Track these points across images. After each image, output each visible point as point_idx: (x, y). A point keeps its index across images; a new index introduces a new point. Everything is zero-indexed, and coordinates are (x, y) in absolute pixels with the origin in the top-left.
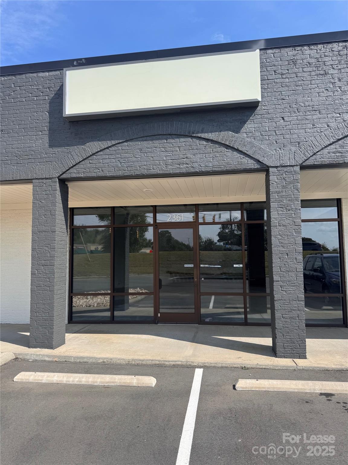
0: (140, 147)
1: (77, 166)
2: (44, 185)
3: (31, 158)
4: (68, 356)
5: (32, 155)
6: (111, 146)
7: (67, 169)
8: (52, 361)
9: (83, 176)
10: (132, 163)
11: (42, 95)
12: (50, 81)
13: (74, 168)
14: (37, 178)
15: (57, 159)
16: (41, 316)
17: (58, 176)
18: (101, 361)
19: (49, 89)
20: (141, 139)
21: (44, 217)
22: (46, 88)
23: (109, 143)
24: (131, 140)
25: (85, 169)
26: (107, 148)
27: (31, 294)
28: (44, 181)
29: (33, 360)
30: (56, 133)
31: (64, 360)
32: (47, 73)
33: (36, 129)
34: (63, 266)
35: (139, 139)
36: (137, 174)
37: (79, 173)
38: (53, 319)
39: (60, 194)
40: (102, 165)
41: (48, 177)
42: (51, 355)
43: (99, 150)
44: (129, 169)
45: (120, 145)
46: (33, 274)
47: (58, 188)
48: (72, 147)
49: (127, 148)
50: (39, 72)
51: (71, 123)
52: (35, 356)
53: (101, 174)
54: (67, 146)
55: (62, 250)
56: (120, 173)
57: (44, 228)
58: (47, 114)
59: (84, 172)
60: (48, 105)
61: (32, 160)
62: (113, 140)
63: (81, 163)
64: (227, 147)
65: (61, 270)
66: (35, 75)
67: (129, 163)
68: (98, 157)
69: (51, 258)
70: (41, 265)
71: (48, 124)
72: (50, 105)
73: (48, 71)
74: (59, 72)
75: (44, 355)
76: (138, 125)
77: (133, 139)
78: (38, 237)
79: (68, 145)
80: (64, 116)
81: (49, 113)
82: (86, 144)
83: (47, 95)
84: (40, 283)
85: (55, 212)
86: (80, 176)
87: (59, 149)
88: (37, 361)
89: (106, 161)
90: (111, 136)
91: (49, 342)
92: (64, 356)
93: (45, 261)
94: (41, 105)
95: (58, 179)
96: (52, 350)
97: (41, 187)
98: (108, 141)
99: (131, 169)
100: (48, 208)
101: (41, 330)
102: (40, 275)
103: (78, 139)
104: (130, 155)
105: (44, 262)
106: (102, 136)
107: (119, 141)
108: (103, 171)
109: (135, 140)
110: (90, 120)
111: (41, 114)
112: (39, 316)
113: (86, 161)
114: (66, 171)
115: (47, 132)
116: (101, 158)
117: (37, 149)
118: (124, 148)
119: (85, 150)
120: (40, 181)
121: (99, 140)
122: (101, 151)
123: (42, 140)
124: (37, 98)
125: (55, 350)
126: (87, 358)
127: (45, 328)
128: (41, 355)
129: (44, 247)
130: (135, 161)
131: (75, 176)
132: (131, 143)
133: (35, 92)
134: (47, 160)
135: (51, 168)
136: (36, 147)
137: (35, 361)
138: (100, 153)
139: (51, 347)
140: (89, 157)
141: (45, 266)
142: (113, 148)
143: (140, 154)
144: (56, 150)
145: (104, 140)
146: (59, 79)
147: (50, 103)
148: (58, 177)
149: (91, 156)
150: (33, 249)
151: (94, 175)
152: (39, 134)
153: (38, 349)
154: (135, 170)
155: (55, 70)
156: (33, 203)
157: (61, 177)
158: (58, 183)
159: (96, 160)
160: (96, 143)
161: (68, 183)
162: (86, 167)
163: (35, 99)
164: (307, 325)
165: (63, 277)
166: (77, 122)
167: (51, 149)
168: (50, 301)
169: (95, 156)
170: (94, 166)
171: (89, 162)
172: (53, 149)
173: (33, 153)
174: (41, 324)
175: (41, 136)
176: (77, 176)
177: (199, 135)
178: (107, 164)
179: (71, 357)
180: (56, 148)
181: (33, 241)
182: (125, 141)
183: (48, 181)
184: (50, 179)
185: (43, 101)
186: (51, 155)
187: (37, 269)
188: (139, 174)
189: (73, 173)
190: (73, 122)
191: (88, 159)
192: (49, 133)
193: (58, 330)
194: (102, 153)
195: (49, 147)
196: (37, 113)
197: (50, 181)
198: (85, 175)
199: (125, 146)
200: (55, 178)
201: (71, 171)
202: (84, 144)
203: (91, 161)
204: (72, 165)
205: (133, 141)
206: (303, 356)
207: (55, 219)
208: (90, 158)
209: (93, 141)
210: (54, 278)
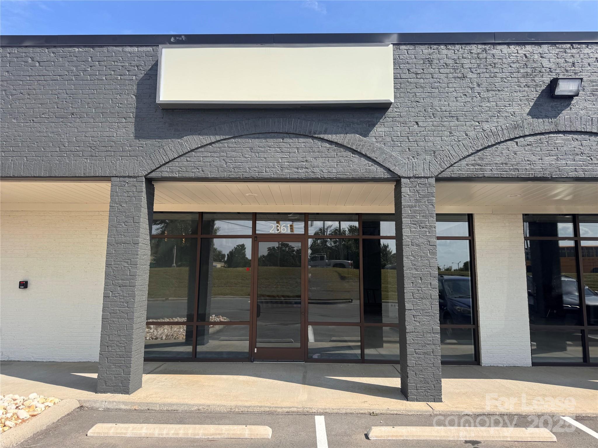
0: (250, 145)
1: (170, 163)
2: (127, 184)
3: (110, 150)
4: (151, 403)
5: (111, 146)
6: (215, 142)
7: (157, 167)
8: (130, 410)
9: (177, 176)
10: (240, 163)
11: (128, 74)
12: (140, 58)
13: (167, 165)
14: (117, 175)
15: (145, 154)
16: (114, 351)
17: (145, 175)
18: (196, 408)
19: (138, 68)
20: (252, 136)
21: (125, 224)
22: (134, 66)
23: (213, 139)
24: (240, 136)
25: (181, 168)
26: (210, 144)
27: (102, 323)
28: (127, 180)
29: (104, 409)
30: (143, 121)
31: (146, 408)
32: (136, 49)
33: (118, 115)
34: (145, 287)
35: (249, 136)
36: (246, 177)
37: (172, 172)
38: (131, 355)
39: (146, 197)
40: (202, 163)
41: (133, 175)
42: (129, 402)
43: (199, 146)
44: (236, 170)
45: (226, 141)
46: (105, 297)
47: (144, 190)
48: (165, 140)
49: (235, 145)
50: (126, 46)
51: (165, 111)
52: (106, 403)
53: (201, 175)
54: (158, 139)
55: (144, 266)
56: (225, 175)
57: (123, 239)
58: (134, 97)
59: (179, 171)
60: (135, 87)
61: (112, 153)
62: (218, 135)
63: (176, 160)
64: (354, 151)
65: (142, 292)
66: (120, 49)
67: (236, 163)
68: (198, 154)
69: (131, 277)
70: (117, 285)
71: (134, 110)
72: (137, 87)
73: (138, 46)
74: (151, 49)
75: (119, 402)
76: (249, 119)
77: (242, 136)
78: (115, 250)
79: (160, 138)
80: (157, 102)
81: (136, 96)
82: (183, 137)
83: (135, 74)
84: (115, 308)
85: (140, 219)
86: (173, 176)
87: (149, 142)
88: (109, 410)
89: (207, 159)
90: (215, 130)
91: (124, 385)
92: (146, 403)
93: (123, 280)
94: (126, 86)
95: (145, 178)
96: (128, 395)
97: (122, 187)
98: (212, 135)
99: (239, 171)
100: (131, 213)
101: (114, 369)
102: (115, 298)
103: (173, 131)
104: (238, 154)
105: (122, 282)
106: (204, 129)
107: (225, 137)
108: (203, 171)
109: (244, 136)
110: (189, 109)
111: (125, 96)
112: (112, 351)
113: (182, 158)
114: (156, 169)
115: (133, 120)
116: (201, 156)
117: (119, 140)
118: (230, 145)
119: (181, 145)
120: (122, 179)
121: (199, 134)
122: (202, 147)
123: (126, 129)
124: (122, 77)
125: (132, 395)
126: (177, 404)
127: (120, 367)
128: (115, 402)
129: (123, 263)
130: (243, 162)
131: (168, 176)
132: (239, 140)
133: (119, 70)
134: (132, 153)
135: (137, 164)
136: (117, 136)
137: (107, 410)
138: (200, 150)
139: (126, 391)
140: (187, 153)
141: (123, 287)
142: (217, 145)
143: (250, 153)
144: (143, 142)
145: (206, 134)
146: (151, 57)
147: (137, 85)
148: (145, 176)
149: (189, 152)
150: (108, 265)
151: (192, 175)
152: (122, 121)
153: (109, 395)
154: (243, 172)
155: (146, 46)
156: (110, 206)
157: (149, 176)
158: (144, 183)
159: (195, 158)
160: (196, 137)
161: (155, 183)
162: (182, 166)
163: (119, 78)
164: (443, 363)
165: (144, 301)
166: (173, 110)
167: (137, 141)
168: (128, 331)
169: (194, 153)
170: (193, 165)
171: (187, 160)
172: (140, 141)
173: (113, 144)
174: (114, 362)
175: (125, 123)
176: (170, 176)
177: (322, 136)
178: (209, 163)
179: (155, 403)
180: (144, 140)
181: (108, 254)
182: (233, 137)
183: (132, 179)
184: (134, 177)
185: (129, 81)
186: (137, 148)
187: (112, 291)
188: (249, 177)
189: (165, 172)
190: (167, 109)
191: (185, 156)
192: (135, 120)
193: (135, 369)
194: (202, 149)
195: (135, 139)
196: (120, 96)
197: (135, 180)
198: (180, 175)
199: (232, 143)
200: (141, 176)
201: (163, 169)
202: (181, 137)
203: (188, 159)
204: (164, 162)
205: (241, 138)
206: (438, 399)
207: (139, 227)
208: (187, 155)
209: (192, 135)
210: (135, 302)
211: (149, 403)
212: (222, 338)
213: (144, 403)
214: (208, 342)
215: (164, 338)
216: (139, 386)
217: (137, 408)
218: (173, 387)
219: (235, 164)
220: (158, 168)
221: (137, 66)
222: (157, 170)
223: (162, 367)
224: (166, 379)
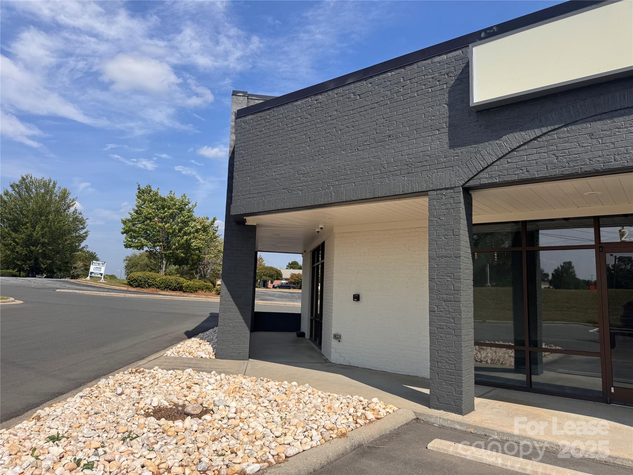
0: (589, 131)
1: (489, 168)
2: (444, 197)
3: (425, 164)
4: (489, 429)
5: (426, 161)
6: (541, 135)
7: (474, 174)
8: (466, 432)
9: (498, 181)
10: (577, 156)
11: (438, 84)
12: (449, 64)
13: (485, 171)
14: (434, 189)
15: (461, 163)
16: (444, 367)
17: (462, 184)
19: (448, 75)
20: (590, 119)
21: (444, 238)
22: (444, 75)
23: (538, 132)
24: (574, 123)
25: (501, 172)
26: (535, 139)
27: (430, 337)
28: (444, 192)
29: (439, 425)
30: (458, 129)
31: (483, 433)
32: (445, 56)
33: (431, 128)
34: (470, 303)
35: (587, 120)
36: (586, 171)
37: (492, 177)
38: (462, 373)
39: (464, 208)
40: (526, 163)
41: (449, 186)
42: (464, 423)
43: (522, 143)
44: (571, 164)
45: (555, 132)
46: (431, 311)
47: (462, 200)
48: (482, 144)
49: (569, 135)
50: (434, 56)
51: (479, 113)
52: (441, 420)
53: (526, 176)
54: (474, 144)
55: (467, 281)
56: (557, 172)
57: (444, 253)
58: (446, 106)
59: (499, 175)
60: (447, 95)
61: (427, 168)
62: (543, 126)
63: (495, 164)
65: (467, 308)
66: (429, 61)
67: (571, 156)
68: (521, 153)
69: (456, 292)
70: (442, 299)
71: (447, 120)
72: (449, 95)
73: (446, 53)
74: (460, 51)
75: (454, 421)
76: (585, 99)
77: (577, 121)
78: (437, 264)
79: (476, 143)
80: (471, 105)
81: (448, 105)
82: (502, 137)
83: (445, 83)
84: (442, 323)
85: (460, 231)
86: (493, 181)
87: (464, 149)
88: (444, 428)
89: (532, 157)
90: (541, 121)
91: (456, 405)
92: (483, 428)
93: (447, 295)
94: (437, 96)
95: (462, 188)
96: (462, 416)
97: (439, 200)
98: (536, 129)
99: (575, 165)
100: (450, 226)
101: (445, 386)
102: (440, 313)
103: (490, 133)
104: (572, 144)
105: (447, 297)
106: (526, 123)
107: (553, 127)
108: (528, 171)
109: (580, 121)
110: (506, 105)
111: (438, 108)
112: (442, 367)
113: (502, 160)
115: (446, 130)
116: (525, 154)
117: (433, 153)
118: (561, 135)
119: (500, 146)
120: (438, 192)
121: (522, 130)
122: (525, 144)
123: (440, 140)
124: (433, 89)
125: (465, 416)
127: (451, 385)
128: (450, 420)
129: (446, 277)
130: (581, 152)
131: (487, 182)
132: (574, 127)
133: (430, 82)
134: (448, 164)
135: (453, 175)
136: (432, 150)
137: (442, 427)
138: (523, 147)
139: (460, 412)
140: (507, 154)
141: (448, 302)
142: (544, 138)
143: (590, 141)
144: (458, 151)
145: (529, 129)
146: (461, 60)
147: (449, 92)
148: (462, 186)
149: (510, 152)
150: (431, 279)
151: (516, 178)
152: (435, 133)
153: (442, 411)
154: (582, 165)
155: (455, 50)
156: (429, 220)
157: (466, 185)
158: (462, 193)
159: (517, 158)
160: (517, 135)
161: (473, 192)
162: (502, 169)
163: (430, 91)
165: (470, 318)
166: (488, 110)
167: (452, 150)
168: (457, 349)
169: (515, 153)
170: (515, 166)
171: (507, 162)
172: (454, 150)
173: (428, 158)
174: (445, 379)
175: (438, 135)
176: (490, 182)
178: (535, 161)
180: (459, 148)
181: (431, 268)
182: (564, 125)
183: (448, 191)
184: (451, 188)
185: (440, 91)
186: (453, 158)
187: (437, 305)
188: (590, 171)
189: (484, 179)
190: (479, 111)
191: (505, 158)
192: (449, 130)
193: (467, 390)
194: (526, 147)
195: (450, 149)
196: (432, 108)
197: (452, 191)
198: (501, 180)
199: (564, 132)
200: (458, 187)
201: (481, 176)
202: (499, 137)
203: (509, 160)
204: (482, 168)
205: (576, 124)
207: (459, 240)
208: (507, 156)
209: (512, 132)
210: (461, 318)
211: (486, 429)
212: (560, 370)
213: (480, 427)
214: (543, 373)
215: (489, 361)
216: (471, 408)
217: (472, 431)
218: (510, 416)
219: (570, 158)
220: (476, 175)
221: (447, 74)
222: (474, 178)
223: (493, 392)
224: (500, 406)
